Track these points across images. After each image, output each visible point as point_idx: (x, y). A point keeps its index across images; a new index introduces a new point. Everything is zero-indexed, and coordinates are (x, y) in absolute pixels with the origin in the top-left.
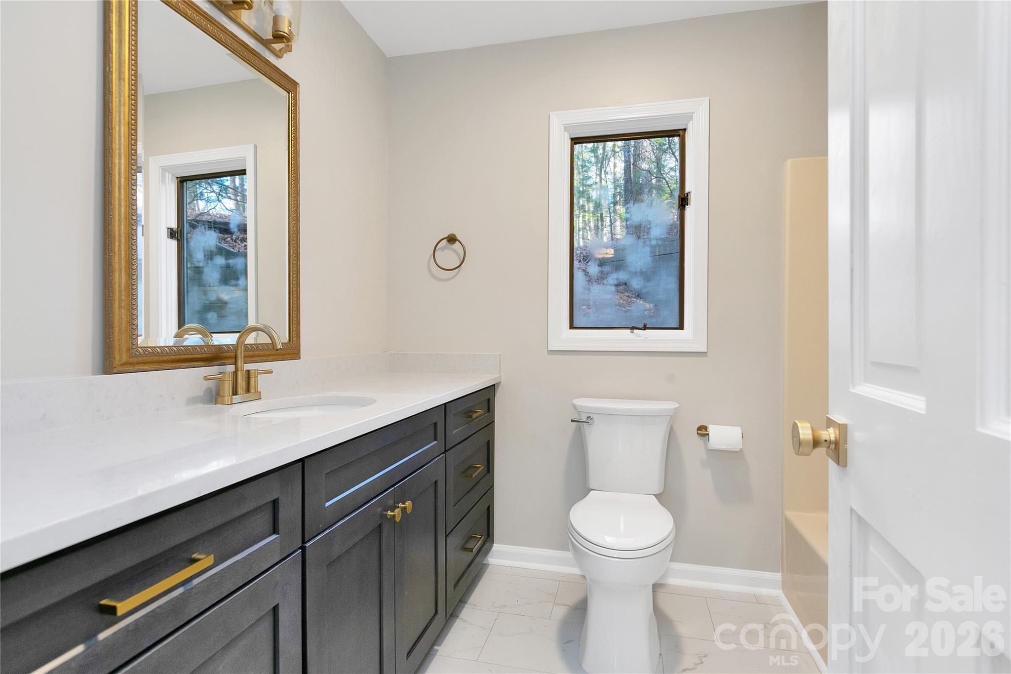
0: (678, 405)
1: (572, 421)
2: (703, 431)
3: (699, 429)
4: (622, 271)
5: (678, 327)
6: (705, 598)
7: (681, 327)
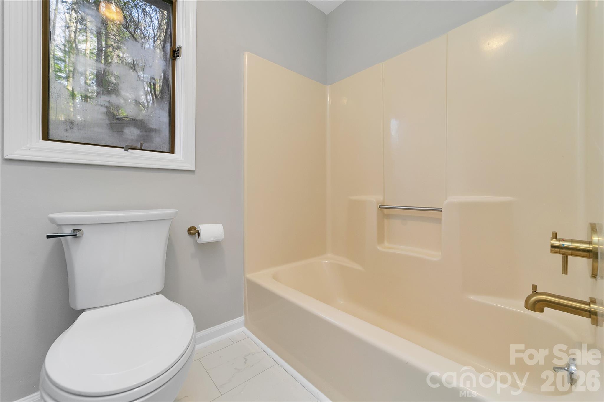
0: (178, 210)
1: (48, 237)
2: (193, 232)
3: (189, 230)
4: (112, 95)
5: (169, 151)
6: (199, 359)
7: (172, 151)
